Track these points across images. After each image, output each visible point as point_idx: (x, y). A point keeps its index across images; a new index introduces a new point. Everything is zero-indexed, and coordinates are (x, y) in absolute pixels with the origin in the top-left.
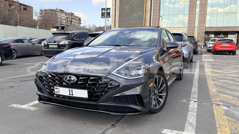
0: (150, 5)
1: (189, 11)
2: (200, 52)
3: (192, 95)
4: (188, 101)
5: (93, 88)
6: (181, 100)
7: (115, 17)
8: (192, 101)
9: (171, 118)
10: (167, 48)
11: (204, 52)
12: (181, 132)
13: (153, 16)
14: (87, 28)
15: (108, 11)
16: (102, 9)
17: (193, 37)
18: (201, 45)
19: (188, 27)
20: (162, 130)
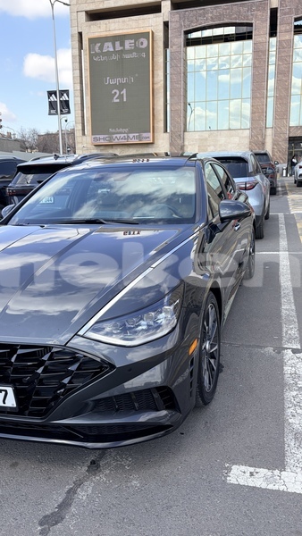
0: (162, 78)
1: (253, 91)
2: (282, 187)
3: (285, 329)
4: (279, 353)
5: (28, 381)
6: (261, 347)
7: (83, 110)
8: (287, 349)
9: (246, 419)
10: (222, 220)
11: (289, 186)
12: (277, 472)
13: (171, 105)
14: (18, 137)
15: (65, 97)
16: (50, 93)
17: (266, 154)
18: (281, 169)
19: (252, 129)
20: (226, 468)
